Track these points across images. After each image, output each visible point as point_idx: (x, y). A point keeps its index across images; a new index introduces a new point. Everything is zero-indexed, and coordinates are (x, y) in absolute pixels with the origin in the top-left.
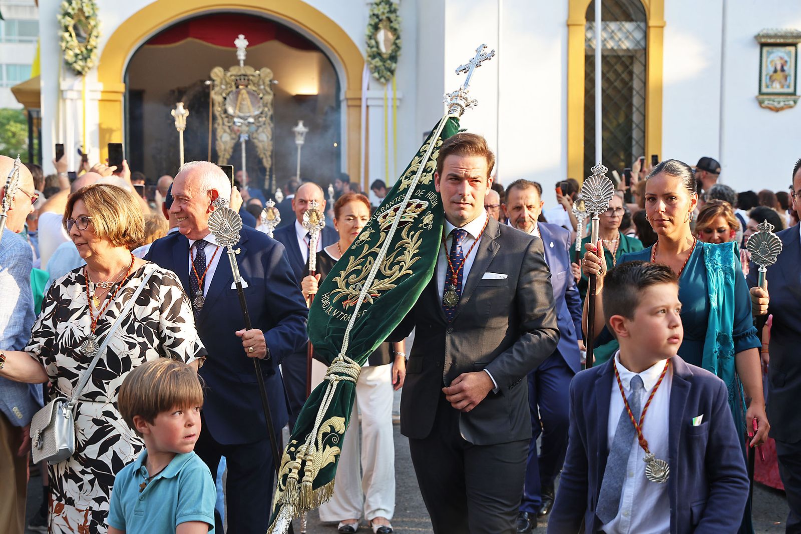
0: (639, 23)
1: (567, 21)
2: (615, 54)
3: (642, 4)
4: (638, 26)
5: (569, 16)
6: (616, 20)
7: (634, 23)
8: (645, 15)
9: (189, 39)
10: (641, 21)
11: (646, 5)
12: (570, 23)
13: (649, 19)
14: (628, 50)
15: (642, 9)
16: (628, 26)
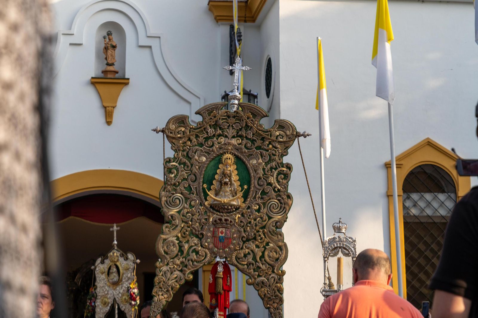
0: (449, 194)
1: (387, 192)
2: (430, 221)
3: (451, 178)
4: (449, 196)
5: (388, 188)
6: (429, 191)
7: (446, 194)
8: (455, 187)
9: (71, 217)
10: (452, 193)
11: (455, 178)
12: (389, 194)
13: (458, 190)
14: (443, 217)
15: (451, 182)
16: (442, 197)
